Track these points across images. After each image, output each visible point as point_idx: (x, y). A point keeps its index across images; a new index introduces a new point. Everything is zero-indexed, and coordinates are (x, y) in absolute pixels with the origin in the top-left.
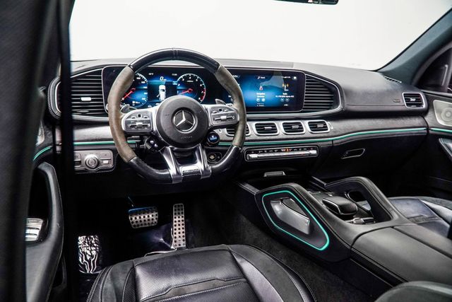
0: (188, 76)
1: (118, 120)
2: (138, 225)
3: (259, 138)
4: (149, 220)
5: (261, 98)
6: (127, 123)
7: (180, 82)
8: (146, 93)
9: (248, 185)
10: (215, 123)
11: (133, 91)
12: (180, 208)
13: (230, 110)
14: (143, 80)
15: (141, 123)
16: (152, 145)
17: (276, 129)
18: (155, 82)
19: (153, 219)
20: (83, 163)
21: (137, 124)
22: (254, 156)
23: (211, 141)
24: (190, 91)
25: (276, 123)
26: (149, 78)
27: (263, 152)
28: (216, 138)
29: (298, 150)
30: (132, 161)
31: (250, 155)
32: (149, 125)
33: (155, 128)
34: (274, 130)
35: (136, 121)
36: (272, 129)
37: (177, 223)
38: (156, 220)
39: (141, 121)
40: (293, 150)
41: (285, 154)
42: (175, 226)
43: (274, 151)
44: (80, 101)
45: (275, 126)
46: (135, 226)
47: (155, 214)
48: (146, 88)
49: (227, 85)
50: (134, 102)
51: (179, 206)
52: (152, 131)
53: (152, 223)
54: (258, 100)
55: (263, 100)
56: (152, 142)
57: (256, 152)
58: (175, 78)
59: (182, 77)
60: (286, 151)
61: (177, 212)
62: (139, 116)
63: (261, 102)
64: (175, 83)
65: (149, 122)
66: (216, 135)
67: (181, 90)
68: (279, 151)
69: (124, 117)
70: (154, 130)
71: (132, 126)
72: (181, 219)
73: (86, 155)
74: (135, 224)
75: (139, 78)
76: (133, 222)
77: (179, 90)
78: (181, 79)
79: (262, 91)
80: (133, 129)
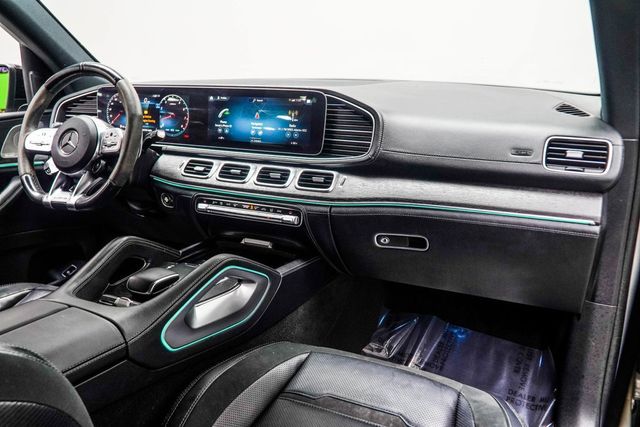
5: (257, 131)
7: (163, 105)
24: (172, 116)
29: (268, 210)
31: (199, 205)
34: (243, 175)
40: (259, 209)
43: (232, 205)
54: (253, 132)
55: (260, 133)
58: (159, 100)
59: (164, 98)
60: (249, 209)
63: (256, 136)
64: (158, 107)
68: (240, 207)
77: (161, 114)
78: (164, 101)
79: (258, 121)
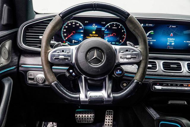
0: (113, 24)
1: (46, 53)
2: (81, 121)
3: (164, 73)
4: (88, 119)
5: (171, 43)
6: (52, 56)
7: (107, 28)
8: (82, 35)
9: (152, 109)
10: (121, 61)
11: (73, 33)
12: (111, 113)
13: (135, 51)
14: (81, 26)
15: (63, 57)
16: (71, 74)
17: (181, 68)
18: (89, 27)
19: (90, 119)
20: (35, 79)
21: (60, 57)
22: (158, 87)
23: (117, 74)
24: (114, 35)
25: (181, 63)
26: (85, 25)
27: (167, 85)
28: (120, 72)
30: (53, 84)
31: (155, 87)
32: (69, 58)
33: (74, 61)
34: (179, 68)
35: (59, 55)
36: (177, 68)
37: (107, 123)
38: (92, 120)
39: (63, 55)
41: (186, 88)
42: (106, 125)
43: (176, 85)
44: (39, 38)
45: (180, 65)
46: (78, 121)
47: (92, 115)
48: (82, 31)
49: (135, 31)
50: (73, 41)
51: (110, 112)
52: (72, 63)
53: (90, 121)
54: (168, 44)
55: (173, 44)
56: (71, 71)
57: (161, 85)
58: (104, 25)
59: (108, 24)
60: (188, 86)
61: (108, 113)
62: (63, 51)
64: (103, 29)
65: (69, 56)
66: (121, 70)
67: (107, 34)
68: (182, 86)
69: (51, 51)
70: (73, 62)
71: (56, 58)
72: (110, 118)
73: (37, 74)
74: (78, 119)
75: (78, 25)
76: (77, 119)
77: (105, 34)
78: (108, 26)
79: (172, 37)
80: (57, 60)
